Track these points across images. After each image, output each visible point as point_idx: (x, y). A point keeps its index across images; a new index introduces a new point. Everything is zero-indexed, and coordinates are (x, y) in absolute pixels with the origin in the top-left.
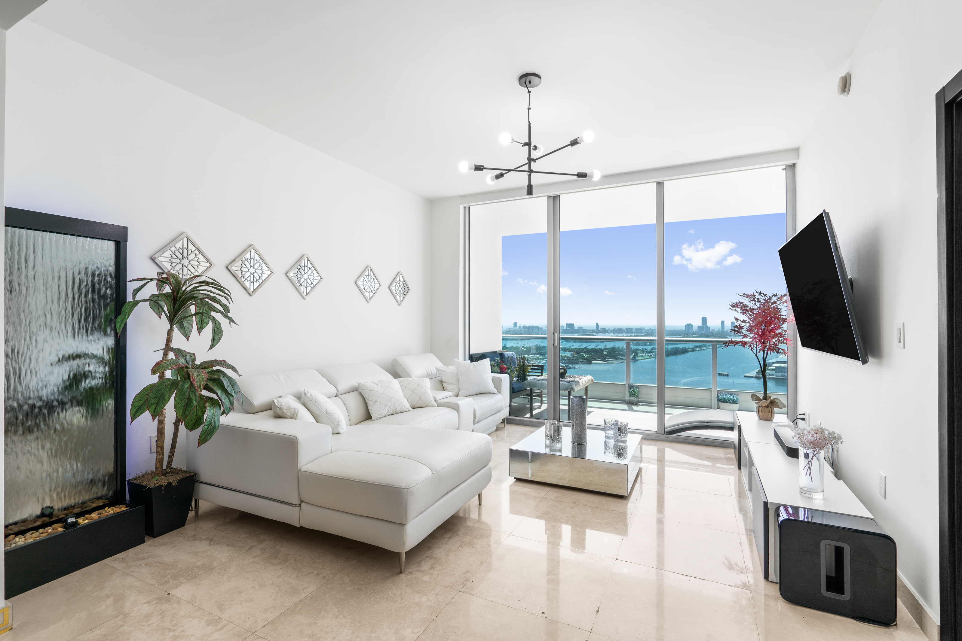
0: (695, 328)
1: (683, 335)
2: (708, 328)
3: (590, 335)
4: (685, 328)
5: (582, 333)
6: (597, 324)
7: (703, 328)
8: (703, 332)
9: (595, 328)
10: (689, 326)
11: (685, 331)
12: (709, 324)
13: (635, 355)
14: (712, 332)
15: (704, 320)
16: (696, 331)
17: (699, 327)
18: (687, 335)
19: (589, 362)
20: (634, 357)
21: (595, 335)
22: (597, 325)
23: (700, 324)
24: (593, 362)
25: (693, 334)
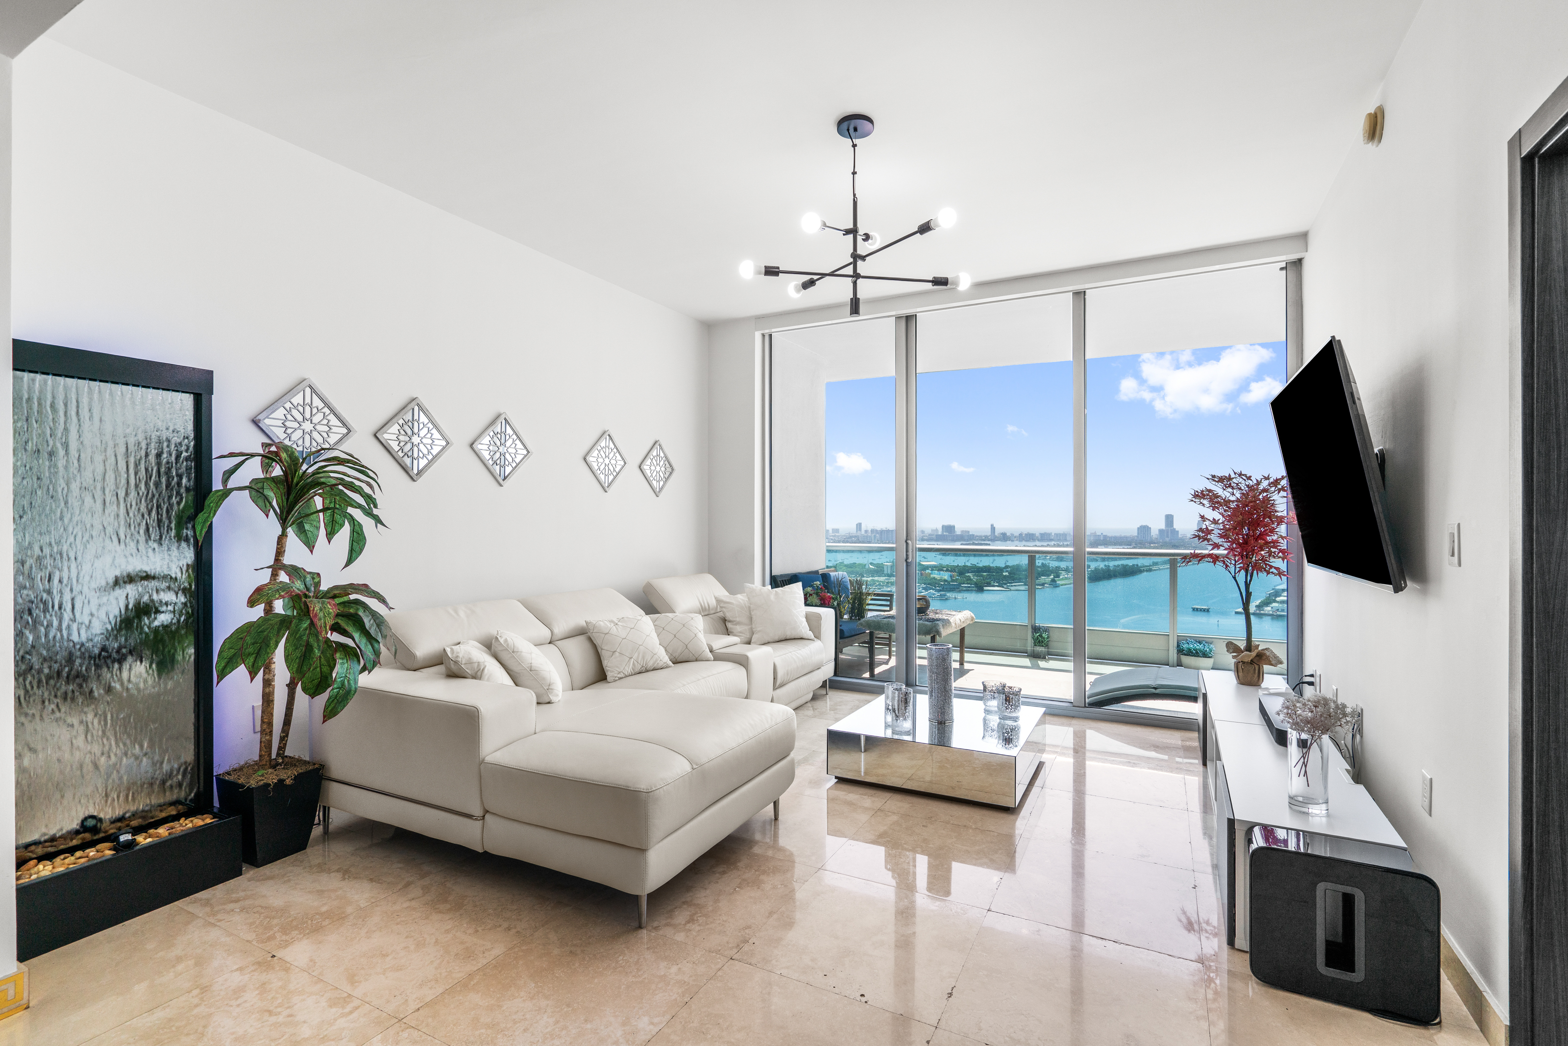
0: (1154, 533)
1: (1134, 545)
2: (1175, 532)
3: (981, 544)
4: (1138, 534)
5: (968, 541)
6: (992, 525)
7: (1168, 532)
8: (1167, 540)
9: (989, 533)
10: (1144, 530)
11: (1138, 537)
12: (1177, 526)
13: (1054, 577)
14: (1181, 539)
15: (1169, 519)
16: (1156, 537)
17: (1161, 531)
18: (1140, 543)
19: (980, 589)
20: (1053, 581)
21: (989, 545)
22: (993, 528)
23: (1163, 526)
24: (985, 588)
25: (1150, 543)
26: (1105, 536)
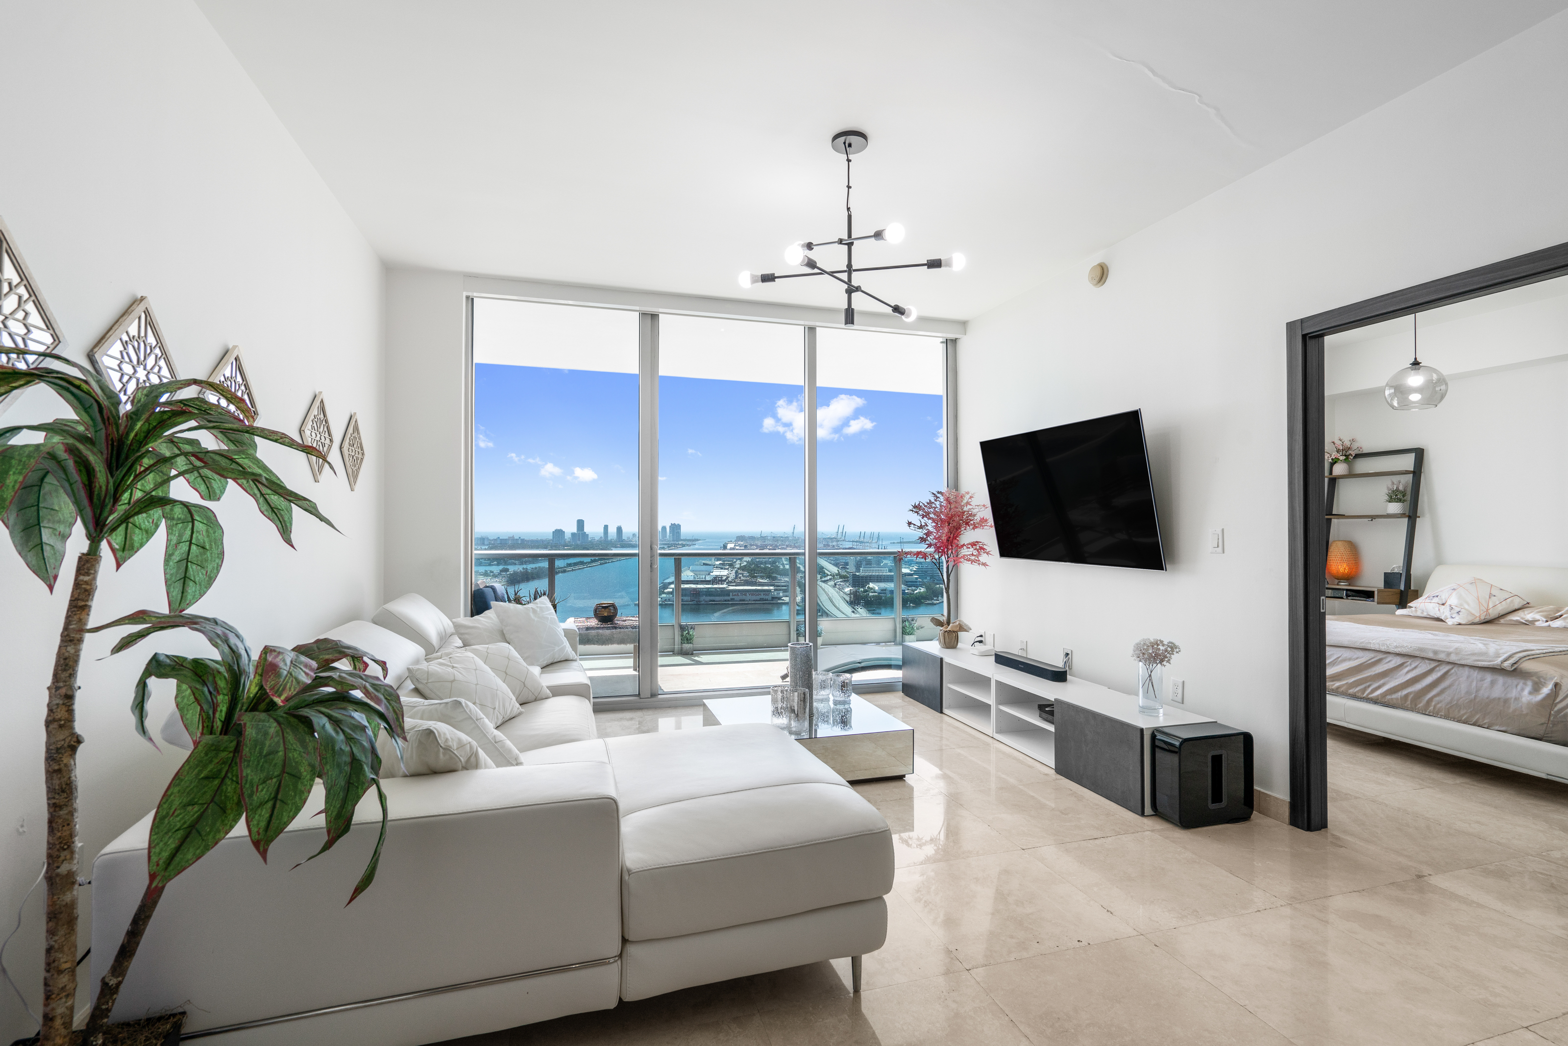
0: (568, 536)
1: (551, 547)
4: (553, 538)
7: (579, 536)
10: (559, 533)
16: (569, 540)
18: (555, 546)
25: (564, 546)
26: (523, 540)
